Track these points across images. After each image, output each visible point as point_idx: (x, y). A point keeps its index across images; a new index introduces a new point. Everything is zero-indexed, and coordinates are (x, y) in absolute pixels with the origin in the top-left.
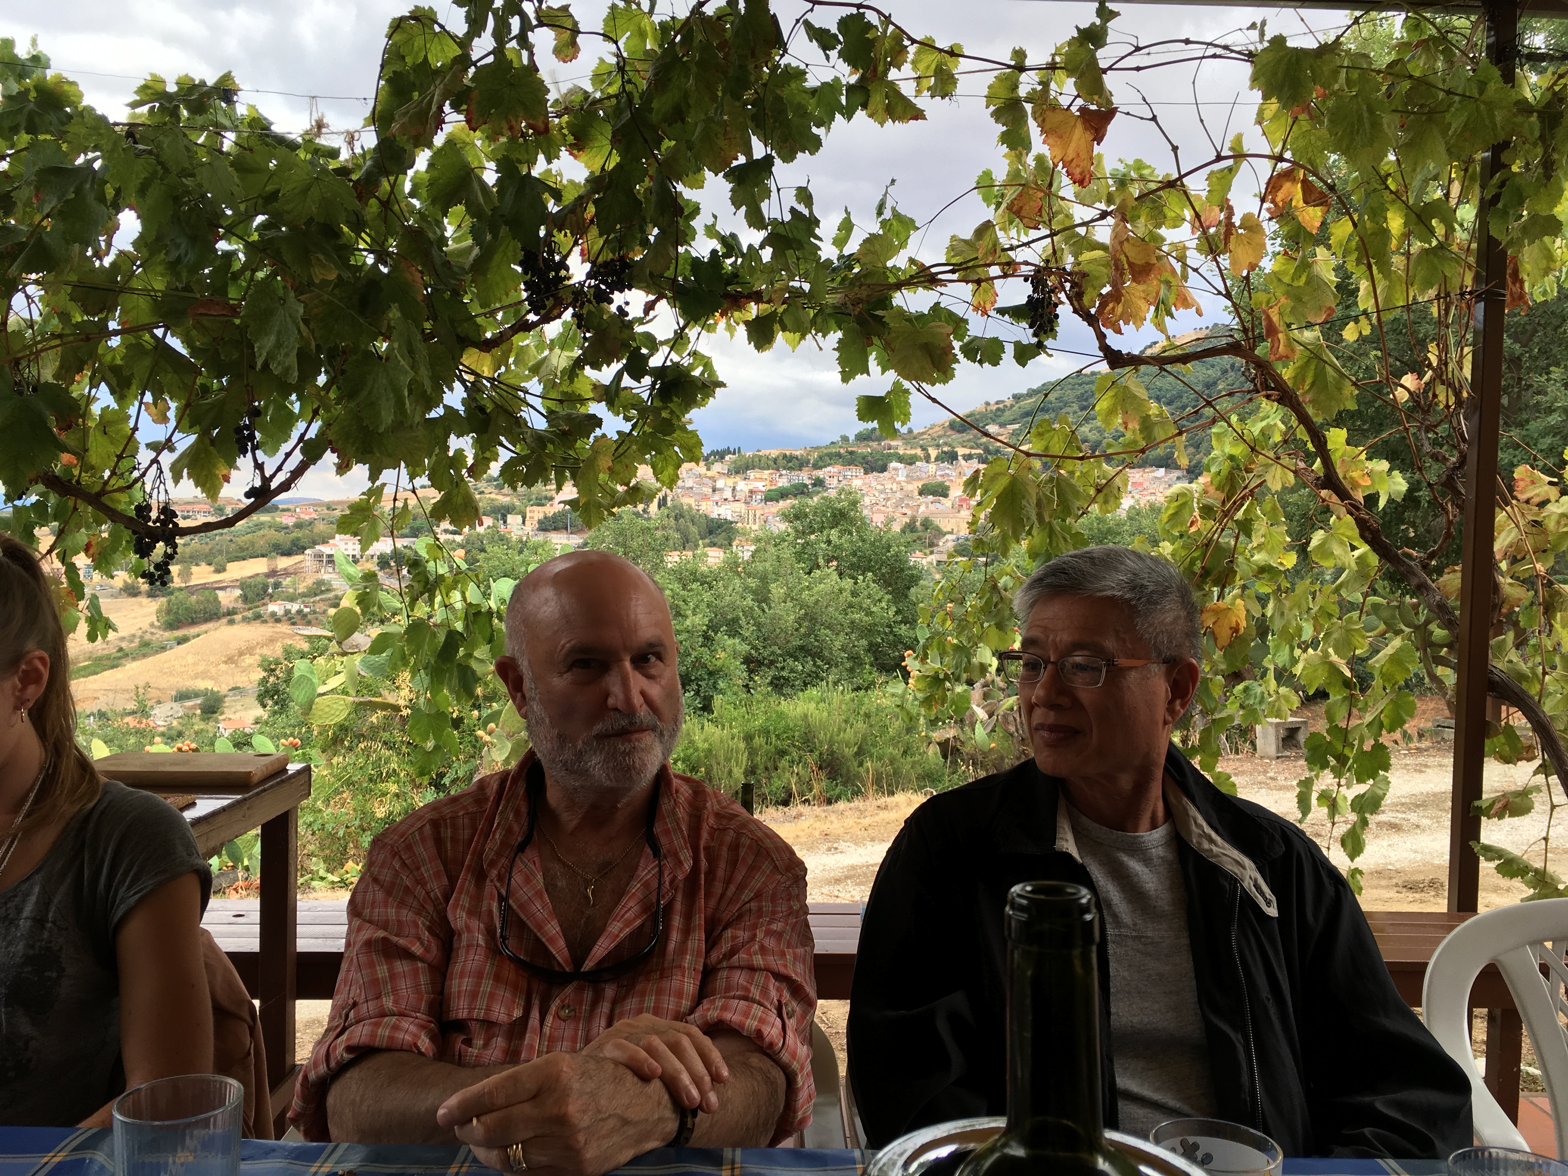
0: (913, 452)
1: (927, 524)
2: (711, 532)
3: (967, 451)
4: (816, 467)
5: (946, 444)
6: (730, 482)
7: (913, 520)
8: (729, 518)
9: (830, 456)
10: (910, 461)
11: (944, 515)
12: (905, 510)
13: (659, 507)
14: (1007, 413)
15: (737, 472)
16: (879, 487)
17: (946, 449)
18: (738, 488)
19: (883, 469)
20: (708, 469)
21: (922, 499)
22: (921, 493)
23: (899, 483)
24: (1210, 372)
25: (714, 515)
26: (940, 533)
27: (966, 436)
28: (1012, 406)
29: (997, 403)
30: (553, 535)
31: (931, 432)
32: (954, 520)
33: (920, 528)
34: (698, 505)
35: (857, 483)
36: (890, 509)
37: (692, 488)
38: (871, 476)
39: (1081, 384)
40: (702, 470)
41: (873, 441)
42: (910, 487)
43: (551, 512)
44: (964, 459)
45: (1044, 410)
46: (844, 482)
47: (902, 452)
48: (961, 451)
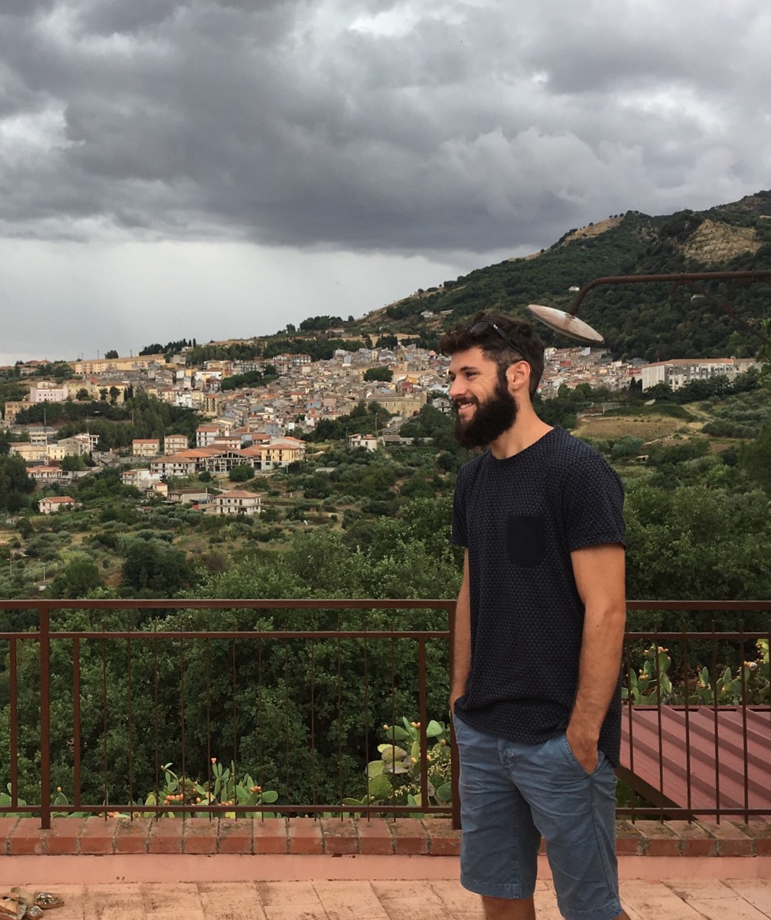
0: (355, 339)
1: (374, 407)
2: (173, 420)
3: (406, 337)
4: (268, 355)
5: (385, 330)
6: (189, 373)
7: (362, 404)
8: (190, 406)
9: (280, 345)
10: (352, 348)
11: (388, 398)
12: (352, 395)
13: (126, 398)
14: (440, 300)
15: (195, 364)
16: (327, 373)
17: (385, 335)
18: (197, 378)
19: (329, 356)
20: (168, 361)
21: (369, 384)
22: (366, 379)
23: (345, 368)
24: (627, 256)
25: (177, 404)
26: (388, 416)
27: (404, 323)
28: (444, 293)
29: (430, 290)
30: (31, 428)
31: (370, 319)
32: (400, 403)
33: (368, 412)
34: (161, 395)
35: (306, 370)
36: (339, 394)
37: (154, 379)
38: (317, 364)
39: (507, 272)
40: (163, 362)
41: (317, 329)
42: (355, 373)
43: (27, 406)
44: (403, 344)
45: (473, 296)
46: (294, 369)
47: (345, 340)
48: (400, 337)
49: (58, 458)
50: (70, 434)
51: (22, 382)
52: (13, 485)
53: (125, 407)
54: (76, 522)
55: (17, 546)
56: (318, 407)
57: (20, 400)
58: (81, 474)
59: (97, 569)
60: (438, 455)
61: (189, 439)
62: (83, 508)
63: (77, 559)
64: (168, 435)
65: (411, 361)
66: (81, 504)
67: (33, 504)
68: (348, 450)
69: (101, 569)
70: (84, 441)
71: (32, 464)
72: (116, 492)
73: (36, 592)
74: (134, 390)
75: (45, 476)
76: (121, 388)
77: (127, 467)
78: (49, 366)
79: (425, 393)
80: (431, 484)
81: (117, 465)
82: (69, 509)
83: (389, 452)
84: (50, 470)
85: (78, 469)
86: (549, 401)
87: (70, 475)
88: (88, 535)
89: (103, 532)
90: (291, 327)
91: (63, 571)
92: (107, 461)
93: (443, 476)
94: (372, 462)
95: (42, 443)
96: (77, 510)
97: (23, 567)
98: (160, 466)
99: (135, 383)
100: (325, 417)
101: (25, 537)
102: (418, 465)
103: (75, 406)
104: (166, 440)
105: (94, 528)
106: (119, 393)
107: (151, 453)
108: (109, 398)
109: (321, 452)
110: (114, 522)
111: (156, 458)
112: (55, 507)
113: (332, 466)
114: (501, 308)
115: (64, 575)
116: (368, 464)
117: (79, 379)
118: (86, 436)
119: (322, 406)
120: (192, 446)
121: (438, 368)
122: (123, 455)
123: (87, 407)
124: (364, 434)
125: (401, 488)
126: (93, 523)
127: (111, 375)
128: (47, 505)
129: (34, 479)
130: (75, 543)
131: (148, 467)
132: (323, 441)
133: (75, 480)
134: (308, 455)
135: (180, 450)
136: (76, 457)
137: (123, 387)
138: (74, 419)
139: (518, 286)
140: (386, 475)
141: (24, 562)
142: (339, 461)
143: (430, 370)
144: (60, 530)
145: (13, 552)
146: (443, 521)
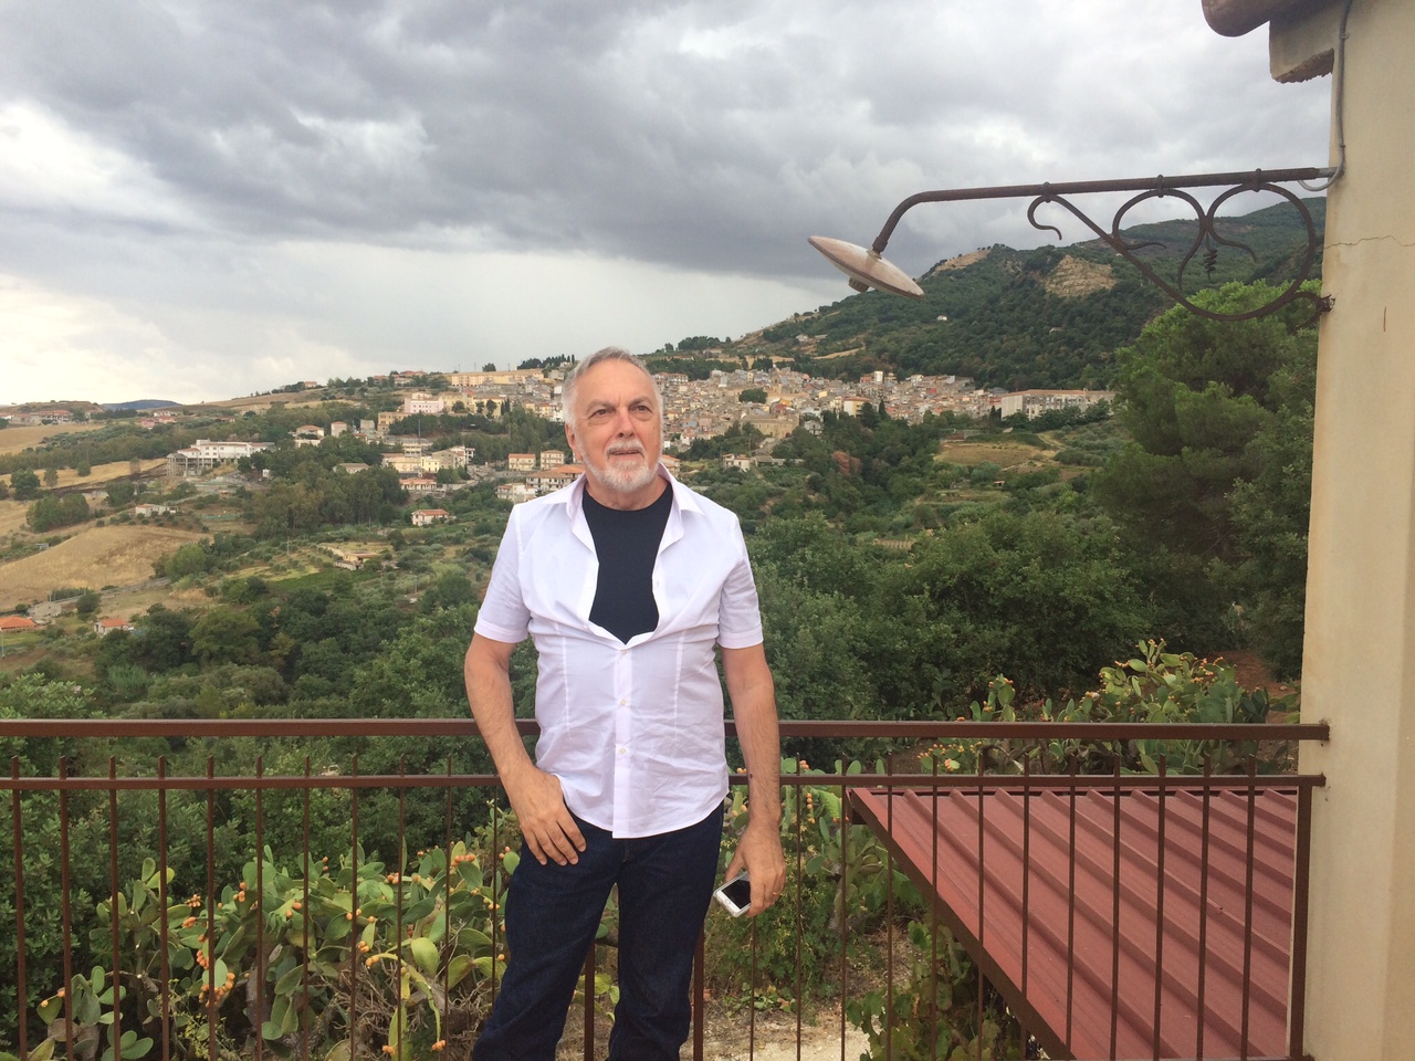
0: (732, 360)
1: (748, 427)
2: (551, 435)
3: (781, 359)
5: (761, 352)
7: (736, 424)
9: (659, 363)
10: (729, 368)
11: (762, 419)
12: (727, 415)
13: (502, 413)
14: (814, 325)
16: (703, 393)
17: (761, 357)
19: (706, 376)
20: (546, 376)
21: (744, 405)
22: (741, 400)
23: (721, 389)
24: (991, 288)
25: (554, 419)
26: (761, 437)
27: (779, 346)
28: (819, 318)
29: (806, 314)
30: (405, 439)
31: (747, 341)
32: (772, 425)
33: (742, 432)
34: (538, 410)
35: (683, 389)
36: (714, 414)
37: (531, 394)
38: (695, 383)
39: (879, 299)
40: (541, 377)
41: (695, 349)
42: (731, 393)
43: (401, 417)
44: (778, 367)
45: (848, 322)
46: (671, 388)
47: (721, 360)
48: (775, 359)
49: (433, 470)
50: (444, 447)
51: (396, 393)
52: (385, 496)
53: (501, 421)
54: (450, 535)
55: (388, 558)
56: (694, 426)
57: (393, 410)
58: (456, 487)
59: (469, 582)
60: (808, 476)
61: (565, 455)
62: (457, 521)
63: (449, 572)
64: (545, 450)
65: (784, 383)
66: (455, 517)
67: (406, 516)
68: (721, 469)
69: (474, 582)
70: (460, 454)
71: (406, 476)
72: (490, 506)
73: (407, 604)
74: (511, 404)
75: (419, 488)
76: (498, 402)
77: (503, 481)
78: (425, 377)
79: (797, 416)
80: (800, 504)
81: (493, 479)
82: (443, 522)
83: (762, 472)
84: (424, 482)
85: (453, 482)
86: (914, 426)
87: (444, 488)
88: (461, 548)
89: (476, 546)
90: (669, 347)
91: (435, 583)
92: (482, 474)
93: (812, 497)
94: (744, 482)
95: (416, 455)
96: (451, 523)
97: (394, 579)
98: (536, 480)
99: (512, 397)
100: (701, 436)
101: (397, 549)
102: (789, 486)
103: (450, 418)
104: (542, 455)
105: (468, 541)
106: (496, 407)
107: (527, 468)
108: (485, 411)
109: (696, 471)
110: (487, 536)
111: (532, 473)
112: (428, 519)
113: (705, 485)
114: (872, 334)
115: (435, 588)
116: (741, 484)
117: (456, 391)
118: (461, 449)
119: (698, 425)
120: (568, 461)
121: (810, 392)
122: (498, 469)
123: (463, 419)
124: (737, 455)
125: (771, 507)
126: (467, 536)
127: (488, 389)
128: (420, 518)
129: (407, 491)
130: (447, 556)
131: (523, 481)
132: (697, 460)
133: (448, 493)
134: (684, 474)
135: (556, 465)
136: (451, 470)
137: (500, 401)
138: (449, 432)
139: (890, 314)
140: (758, 494)
141: (395, 574)
142: (713, 480)
143: (803, 393)
144: (432, 542)
145: (384, 564)
146: (799, 543)
